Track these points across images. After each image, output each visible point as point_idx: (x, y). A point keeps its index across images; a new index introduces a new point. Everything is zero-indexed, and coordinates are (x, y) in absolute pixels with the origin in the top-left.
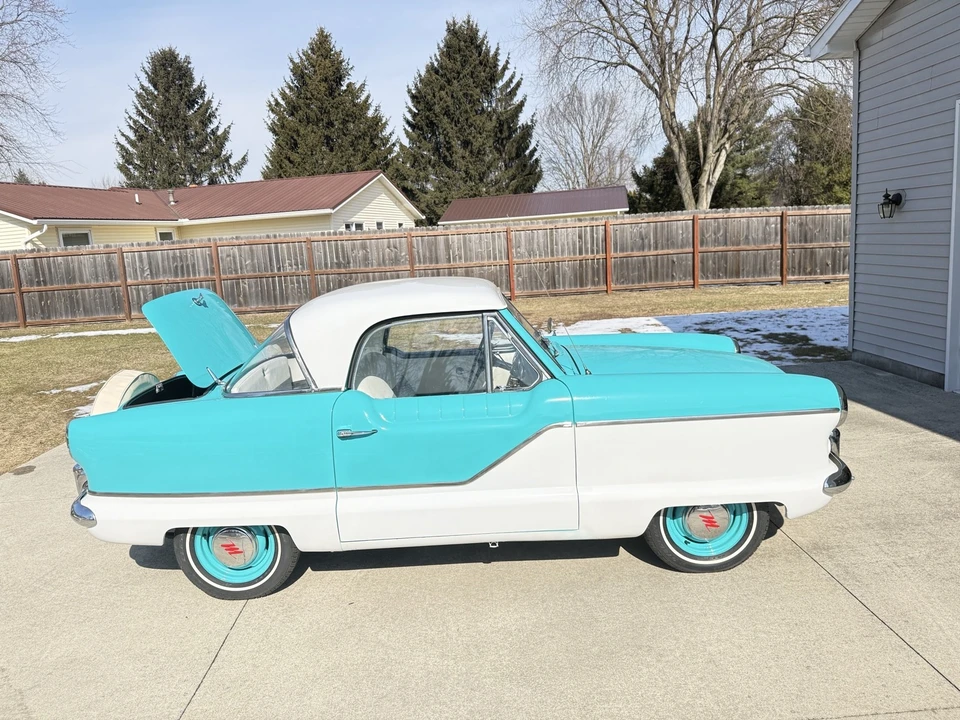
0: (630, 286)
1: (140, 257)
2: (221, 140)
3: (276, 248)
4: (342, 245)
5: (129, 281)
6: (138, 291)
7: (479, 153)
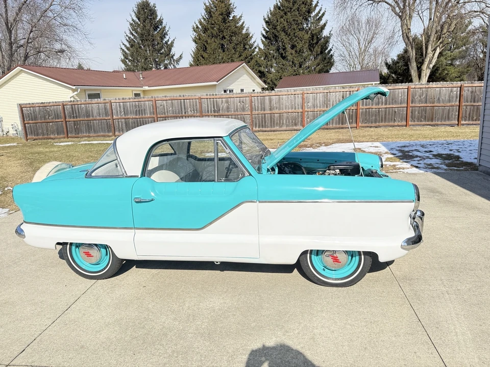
0: (370, 125)
1: (120, 105)
2: (170, 47)
3: (184, 102)
4: (216, 101)
5: (114, 117)
6: (118, 122)
7: (300, 52)
